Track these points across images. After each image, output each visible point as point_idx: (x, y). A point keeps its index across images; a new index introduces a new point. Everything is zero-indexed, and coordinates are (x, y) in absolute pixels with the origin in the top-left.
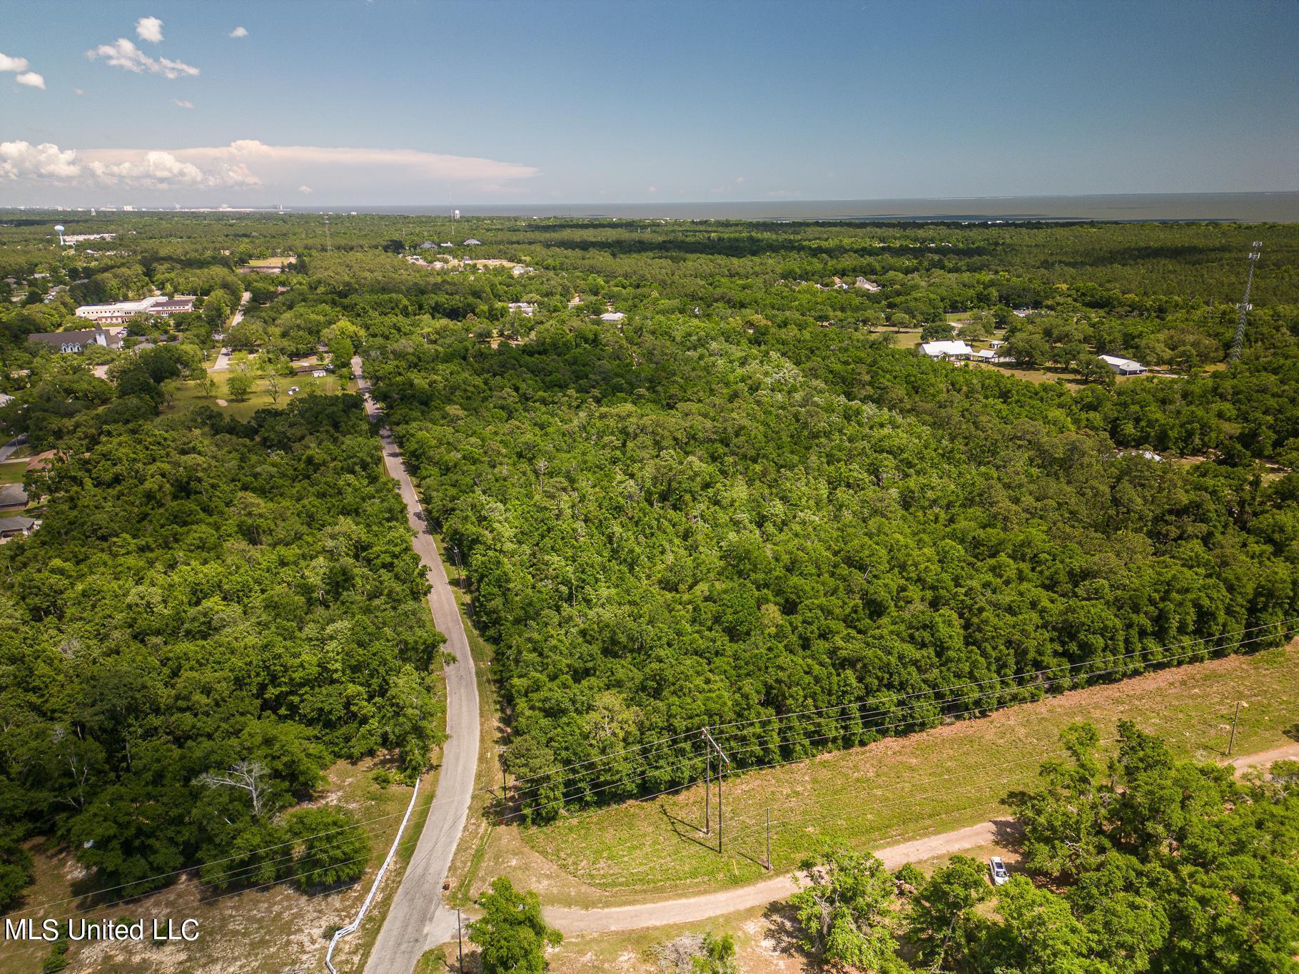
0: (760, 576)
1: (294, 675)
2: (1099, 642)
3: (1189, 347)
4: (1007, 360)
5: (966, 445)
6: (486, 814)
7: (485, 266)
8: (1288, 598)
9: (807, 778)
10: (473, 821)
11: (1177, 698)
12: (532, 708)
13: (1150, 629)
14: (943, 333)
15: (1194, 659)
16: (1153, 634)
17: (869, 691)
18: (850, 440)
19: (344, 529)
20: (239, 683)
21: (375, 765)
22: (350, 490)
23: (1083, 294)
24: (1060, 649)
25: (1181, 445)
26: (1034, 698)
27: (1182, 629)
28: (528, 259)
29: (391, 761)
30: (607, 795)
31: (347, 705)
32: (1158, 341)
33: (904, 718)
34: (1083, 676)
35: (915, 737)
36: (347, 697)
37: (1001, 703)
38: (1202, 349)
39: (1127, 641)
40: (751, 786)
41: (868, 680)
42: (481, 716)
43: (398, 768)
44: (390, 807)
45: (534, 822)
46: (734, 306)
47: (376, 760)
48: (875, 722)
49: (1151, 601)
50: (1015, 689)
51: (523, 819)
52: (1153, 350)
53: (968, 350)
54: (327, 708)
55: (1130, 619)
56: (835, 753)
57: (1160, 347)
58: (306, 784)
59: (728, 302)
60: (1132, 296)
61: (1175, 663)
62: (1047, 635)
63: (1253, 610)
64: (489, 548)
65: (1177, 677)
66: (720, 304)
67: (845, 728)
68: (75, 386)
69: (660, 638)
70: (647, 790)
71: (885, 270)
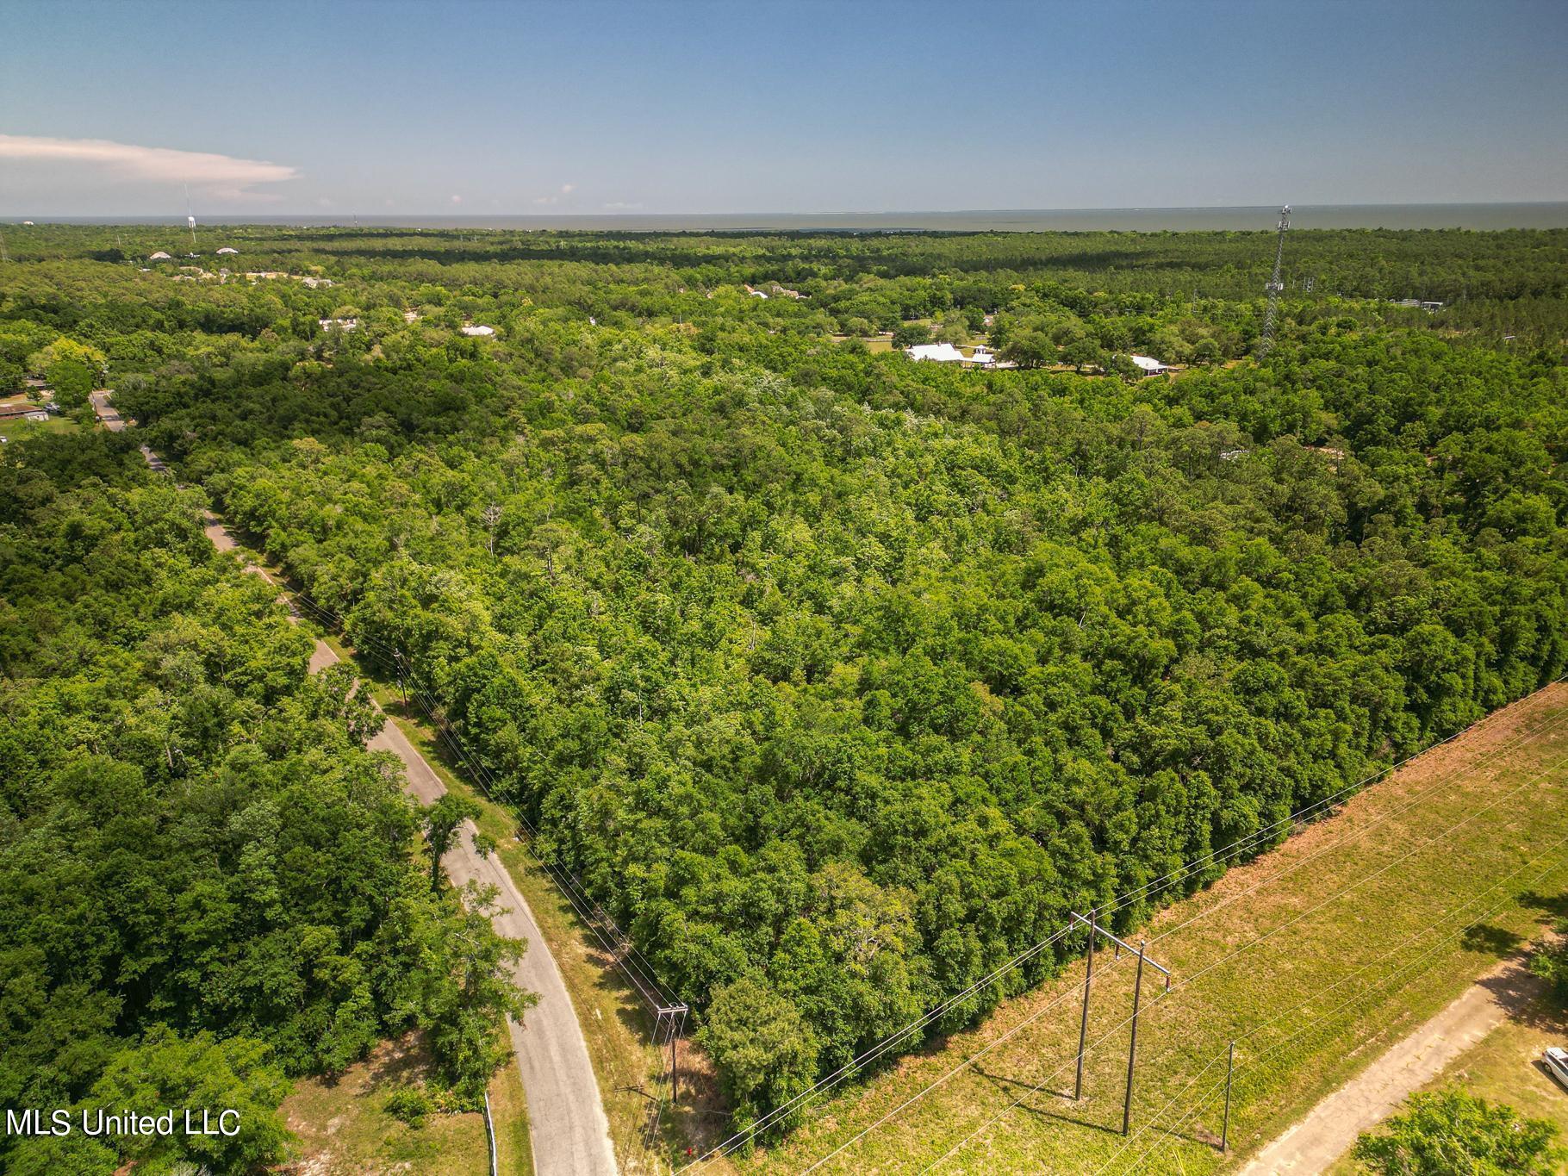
1: (184, 928)
3: (1212, 339)
4: (1009, 363)
6: (649, 1142)
7: (259, 279)
10: (632, 1164)
12: (693, 916)
14: (919, 338)
16: (1498, 664)
17: (1225, 800)
19: (188, 634)
21: (377, 1077)
22: (163, 574)
23: (1046, 295)
24: (1409, 700)
26: (1381, 776)
28: (320, 268)
29: (408, 1062)
30: (877, 1060)
31: (306, 971)
32: (1173, 334)
33: (1256, 835)
34: (1431, 734)
35: (1266, 862)
36: (306, 953)
38: (1224, 341)
39: (1475, 678)
41: (1228, 781)
42: (549, 940)
43: (429, 1075)
45: (761, 1142)
46: (639, 315)
47: (375, 1066)
51: (732, 1140)
52: (1170, 345)
53: (958, 355)
54: (269, 985)
57: (1177, 342)
59: (632, 309)
60: (1101, 294)
62: (1402, 680)
64: (460, 644)
66: (622, 312)
67: (1191, 865)
70: (934, 1034)
71: (803, 276)
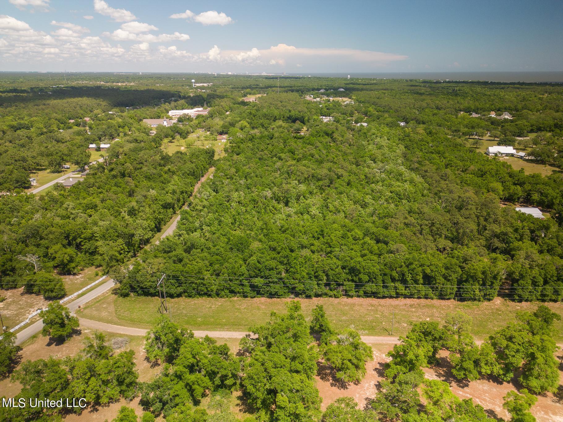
2: (365, 278)
4: (531, 158)
6: (113, 290)
8: (480, 278)
10: (108, 292)
11: (400, 310)
13: (397, 278)
14: (508, 143)
15: (426, 297)
21: (100, 270)
26: (336, 297)
27: (416, 282)
30: (146, 293)
35: (274, 300)
37: (317, 296)
40: (200, 302)
44: (89, 282)
45: (122, 296)
49: (401, 267)
53: (514, 152)
56: (240, 298)
63: (460, 282)
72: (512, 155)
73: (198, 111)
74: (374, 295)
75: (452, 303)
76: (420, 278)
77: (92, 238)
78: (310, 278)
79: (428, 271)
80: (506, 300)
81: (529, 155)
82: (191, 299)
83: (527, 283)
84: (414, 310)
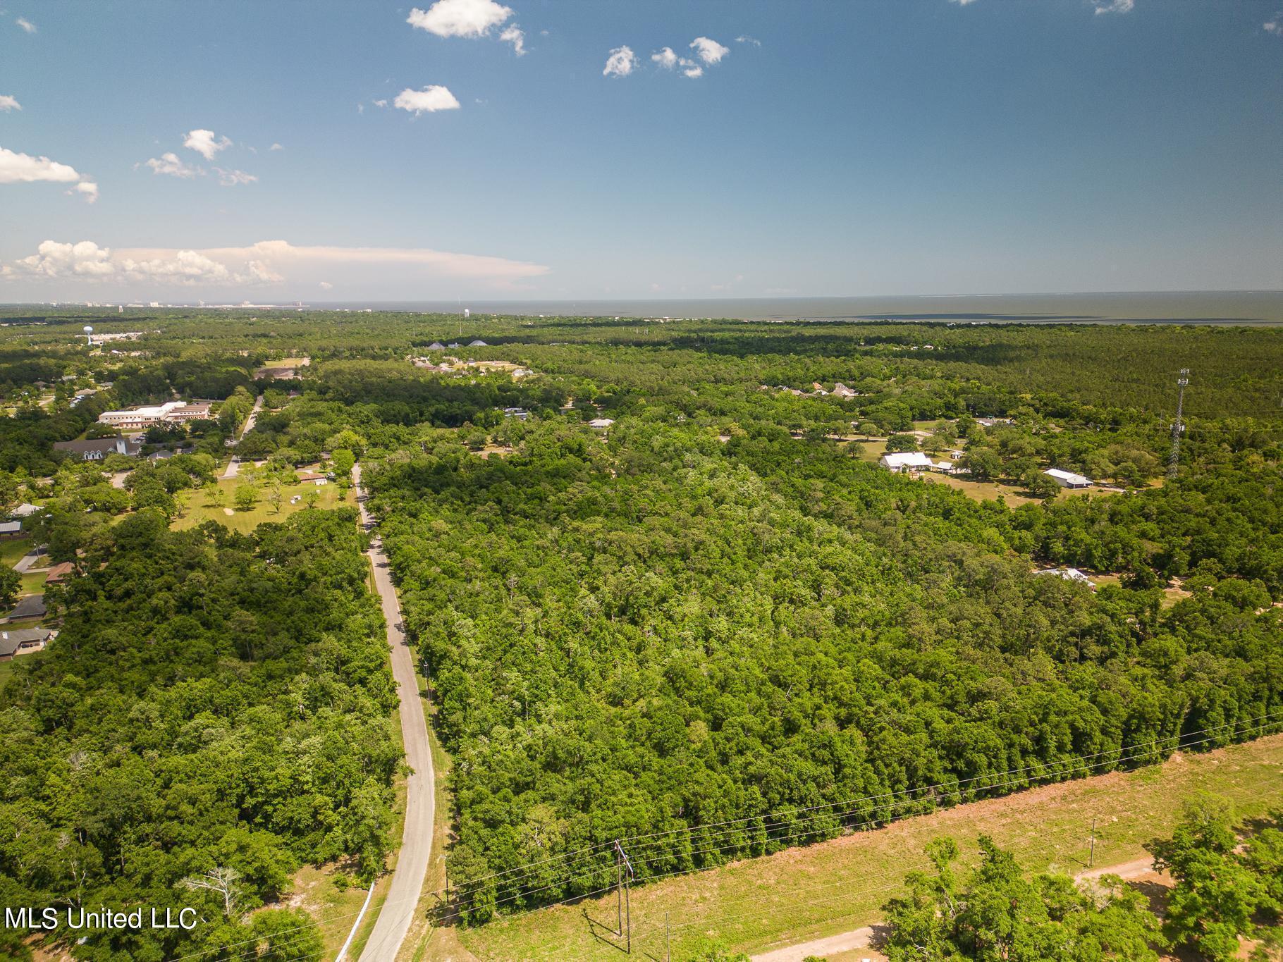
0: (692, 694)
1: (269, 787)
2: (982, 760)
3: (1130, 463)
4: (964, 471)
5: (905, 562)
6: (429, 916)
7: (488, 369)
8: (1159, 720)
9: (715, 885)
10: (417, 922)
11: (1055, 813)
12: (475, 819)
13: (1030, 748)
14: (905, 445)
15: (1075, 776)
16: (1034, 752)
17: (772, 805)
18: (799, 557)
19: (327, 645)
20: (221, 795)
21: (337, 869)
22: (336, 604)
23: (1046, 404)
24: (949, 767)
25: (1106, 563)
26: (927, 811)
27: (1061, 748)
28: (529, 361)
29: (351, 866)
30: (535, 899)
31: (315, 814)
32: (1103, 456)
33: (806, 830)
34: (972, 791)
35: (816, 847)
36: (315, 808)
37: (896, 816)
38: (1143, 464)
39: (1009, 759)
40: (665, 892)
41: (771, 795)
42: (435, 824)
43: (356, 872)
44: (346, 910)
45: (470, 924)
46: (715, 414)
47: (338, 864)
48: (779, 832)
49: (1032, 724)
50: (908, 802)
51: (460, 921)
52: (1098, 464)
53: (927, 462)
54: (297, 817)
55: (1011, 739)
56: (744, 861)
57: (1105, 463)
58: (273, 887)
59: (710, 410)
60: (1090, 407)
61: (1059, 779)
62: (935, 754)
63: (1127, 731)
64: (455, 663)
65: (1060, 793)
66: (702, 412)
67: (752, 838)
68: (95, 497)
69: (595, 754)
70: (572, 895)
71: (863, 376)
72: (927, 469)
73: (176, 410)
74: (995, 793)
75: (1114, 778)
76: (1068, 739)
77: (297, 788)
78: (882, 780)
79: (1080, 724)
80: (1187, 752)
81: (957, 466)
82: (640, 889)
83: (1217, 714)
84: (1074, 805)
